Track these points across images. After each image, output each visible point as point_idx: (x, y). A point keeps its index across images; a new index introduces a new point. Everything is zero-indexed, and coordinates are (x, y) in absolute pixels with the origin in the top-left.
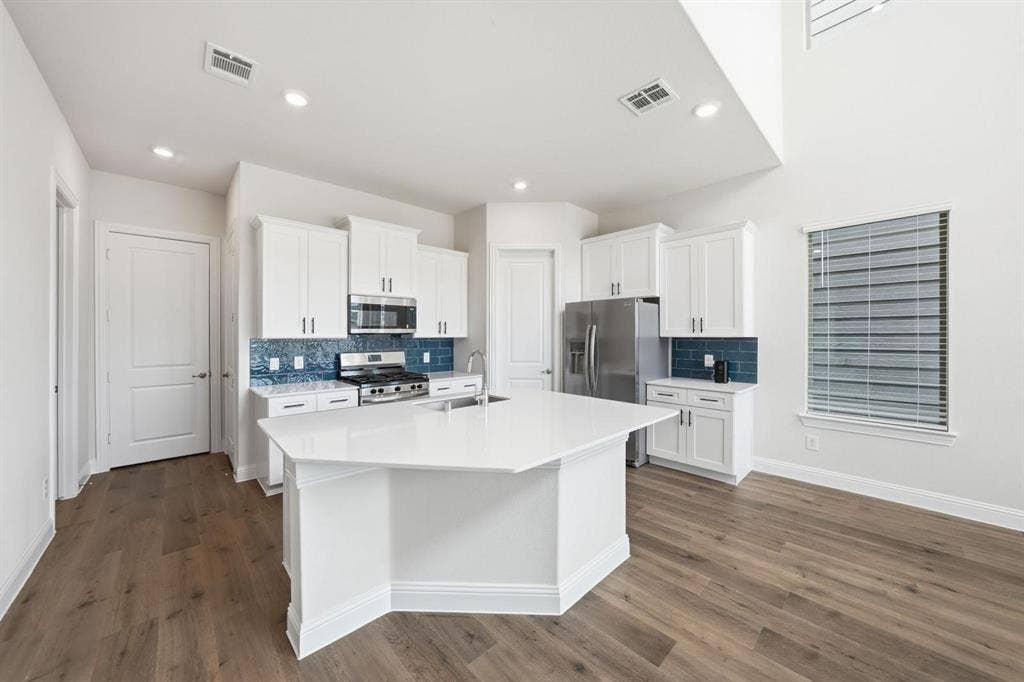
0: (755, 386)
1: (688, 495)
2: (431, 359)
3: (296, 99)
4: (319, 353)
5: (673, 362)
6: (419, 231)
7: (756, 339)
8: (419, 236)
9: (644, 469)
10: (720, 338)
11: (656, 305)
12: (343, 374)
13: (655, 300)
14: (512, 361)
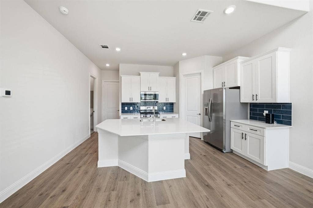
0: (290, 126)
1: (235, 167)
2: (166, 108)
3: (118, 49)
4: (136, 106)
5: (250, 113)
6: (159, 73)
7: (291, 104)
8: (159, 74)
9: (229, 154)
10: (272, 103)
11: (239, 90)
12: (141, 112)
13: (238, 88)
14: (188, 110)
